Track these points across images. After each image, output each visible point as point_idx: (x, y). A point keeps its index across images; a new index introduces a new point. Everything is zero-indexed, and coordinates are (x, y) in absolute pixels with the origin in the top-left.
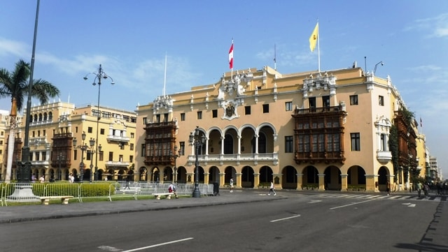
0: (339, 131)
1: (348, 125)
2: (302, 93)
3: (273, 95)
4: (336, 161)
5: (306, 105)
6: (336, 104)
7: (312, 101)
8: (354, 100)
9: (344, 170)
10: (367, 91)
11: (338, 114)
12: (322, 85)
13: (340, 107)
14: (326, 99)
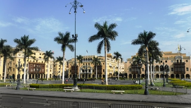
0: (184, 67)
1: (186, 66)
2: (175, 59)
3: (168, 59)
4: (183, 73)
5: (176, 62)
6: (183, 62)
7: (178, 61)
8: (187, 61)
9: (185, 75)
10: (190, 59)
11: (184, 64)
12: (180, 57)
13: (184, 62)
14: (181, 60)
